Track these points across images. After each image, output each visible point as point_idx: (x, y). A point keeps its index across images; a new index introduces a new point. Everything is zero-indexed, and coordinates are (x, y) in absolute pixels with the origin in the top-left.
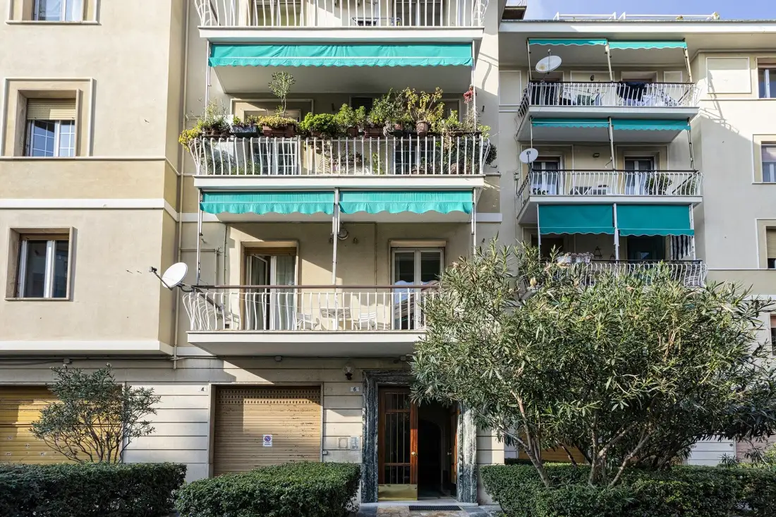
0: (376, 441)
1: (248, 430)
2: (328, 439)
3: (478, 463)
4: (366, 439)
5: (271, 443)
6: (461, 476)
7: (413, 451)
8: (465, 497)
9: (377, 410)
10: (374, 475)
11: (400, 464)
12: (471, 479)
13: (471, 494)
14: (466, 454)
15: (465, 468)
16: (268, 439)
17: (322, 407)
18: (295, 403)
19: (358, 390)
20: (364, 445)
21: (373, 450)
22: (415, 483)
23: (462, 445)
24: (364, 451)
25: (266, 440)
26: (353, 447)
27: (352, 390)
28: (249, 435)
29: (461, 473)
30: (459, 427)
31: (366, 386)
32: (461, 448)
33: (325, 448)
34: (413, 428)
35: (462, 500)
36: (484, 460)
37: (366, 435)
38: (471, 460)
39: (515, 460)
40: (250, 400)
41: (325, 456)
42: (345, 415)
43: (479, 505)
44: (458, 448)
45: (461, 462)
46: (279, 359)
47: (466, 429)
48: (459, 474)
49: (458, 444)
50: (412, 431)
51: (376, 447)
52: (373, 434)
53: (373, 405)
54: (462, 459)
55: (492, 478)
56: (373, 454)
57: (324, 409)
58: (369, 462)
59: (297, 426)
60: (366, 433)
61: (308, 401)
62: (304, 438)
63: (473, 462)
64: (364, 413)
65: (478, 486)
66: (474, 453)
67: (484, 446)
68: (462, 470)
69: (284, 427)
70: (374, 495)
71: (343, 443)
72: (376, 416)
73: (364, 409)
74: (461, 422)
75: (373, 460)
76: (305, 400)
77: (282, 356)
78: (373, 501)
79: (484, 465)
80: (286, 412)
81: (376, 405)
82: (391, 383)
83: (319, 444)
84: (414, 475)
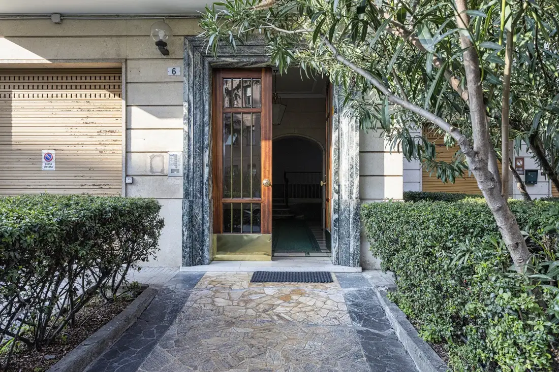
0: (206, 160)
1: (18, 143)
2: (134, 157)
3: (362, 198)
4: (189, 156)
5: (53, 164)
6: (337, 220)
7: (265, 176)
8: (343, 255)
9: (207, 107)
10: (203, 219)
11: (246, 200)
12: (351, 226)
13: (351, 250)
14: (344, 182)
15: (342, 207)
16: (48, 158)
17: (123, 102)
18: (88, 98)
19: (178, 73)
20: (187, 167)
21: (202, 175)
22: (268, 233)
23: (338, 168)
24: (187, 177)
25: (46, 159)
26: (172, 171)
27: (170, 73)
28: (20, 152)
29: (336, 216)
30: (334, 136)
31: (189, 65)
32: (337, 173)
33: (129, 173)
34: (266, 139)
35: (338, 262)
36: (371, 193)
37: (189, 152)
38: (351, 193)
39: (419, 194)
40: (21, 92)
41: (129, 187)
42: (160, 116)
43: (364, 270)
44: (332, 172)
45: (335, 196)
46: (56, 19)
47: (345, 139)
48: (334, 217)
49: (333, 167)
50: (263, 144)
51: (207, 170)
52: (202, 150)
53: (201, 99)
54: (338, 192)
55: (380, 228)
56: (202, 182)
57: (127, 106)
58: (195, 196)
59: (91, 136)
60: (189, 146)
61: (108, 93)
62: (103, 156)
63: (354, 196)
64: (185, 111)
65: (362, 238)
66: (357, 180)
67: (371, 169)
68: (337, 211)
69: (72, 138)
70: (203, 252)
71: (158, 164)
72: (206, 118)
73: (186, 104)
74: (337, 128)
75: (201, 192)
76: (103, 92)
77: (61, 15)
78: (201, 263)
79: (371, 202)
80: (74, 112)
81: (206, 98)
82: (229, 60)
83: (120, 166)
84: (266, 219)
